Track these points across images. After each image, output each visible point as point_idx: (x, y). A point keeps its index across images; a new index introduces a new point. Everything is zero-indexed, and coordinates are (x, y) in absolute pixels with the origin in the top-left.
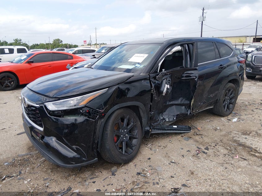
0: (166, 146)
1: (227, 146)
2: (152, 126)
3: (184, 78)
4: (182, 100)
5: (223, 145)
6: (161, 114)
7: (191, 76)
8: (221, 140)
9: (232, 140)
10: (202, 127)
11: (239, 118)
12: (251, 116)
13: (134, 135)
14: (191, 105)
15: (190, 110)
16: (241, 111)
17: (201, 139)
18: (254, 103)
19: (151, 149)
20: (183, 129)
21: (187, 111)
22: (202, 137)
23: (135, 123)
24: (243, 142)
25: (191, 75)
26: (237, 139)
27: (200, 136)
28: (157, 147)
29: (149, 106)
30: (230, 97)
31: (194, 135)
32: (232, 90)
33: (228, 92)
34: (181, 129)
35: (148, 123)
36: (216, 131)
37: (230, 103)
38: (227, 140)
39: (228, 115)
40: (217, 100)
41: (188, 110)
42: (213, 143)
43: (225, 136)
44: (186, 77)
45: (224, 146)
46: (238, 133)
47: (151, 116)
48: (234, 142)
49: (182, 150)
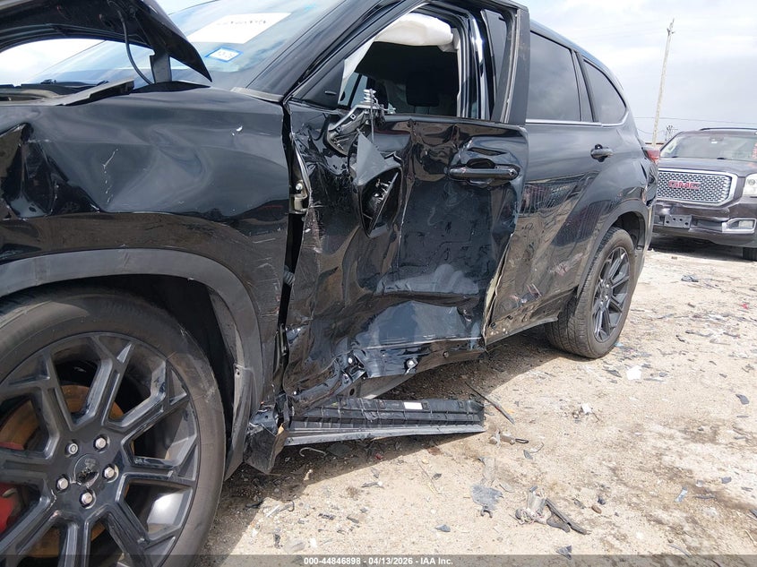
0: (363, 511)
1: (649, 504)
2: (292, 402)
3: (464, 170)
4: (447, 278)
5: (634, 500)
6: (345, 340)
7: (493, 165)
8: (614, 470)
9: (660, 468)
10: (517, 403)
11: (645, 366)
12: (683, 359)
13: (167, 468)
14: (487, 305)
15: (481, 328)
16: (643, 341)
17: (527, 462)
18: (671, 312)
19: (277, 538)
20: (451, 417)
21: (468, 331)
22: (527, 454)
23: (185, 387)
24: (708, 477)
25: (494, 159)
26: (677, 465)
27: (517, 450)
28: (312, 522)
29: (278, 289)
30: (614, 281)
31: (493, 442)
32: (622, 257)
33: (610, 261)
34: (442, 417)
35: (267, 390)
36: (577, 420)
37: (612, 308)
38: (640, 469)
39: (606, 353)
40: (576, 288)
41: (472, 324)
42: (583, 489)
43: (622, 445)
44: (473, 164)
45: (636, 507)
46: (667, 431)
47: (287, 352)
48: (671, 479)
49: (446, 536)
